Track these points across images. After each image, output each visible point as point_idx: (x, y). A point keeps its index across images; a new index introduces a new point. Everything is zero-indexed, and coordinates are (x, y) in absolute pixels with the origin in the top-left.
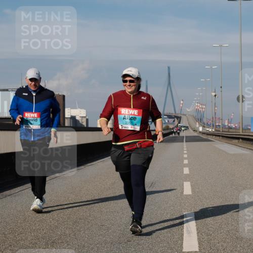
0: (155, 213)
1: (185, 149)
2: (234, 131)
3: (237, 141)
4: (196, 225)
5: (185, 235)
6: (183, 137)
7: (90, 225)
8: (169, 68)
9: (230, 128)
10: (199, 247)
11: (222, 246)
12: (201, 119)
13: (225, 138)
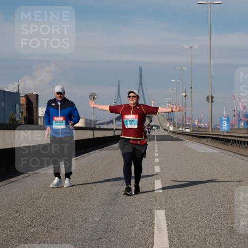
0: (126, 211)
1: (156, 148)
2: (204, 130)
3: (206, 140)
4: (167, 223)
5: (156, 232)
6: (154, 136)
7: (62, 223)
8: (140, 69)
9: (200, 127)
10: (170, 244)
11: (192, 242)
12: (171, 119)
13: (195, 137)
